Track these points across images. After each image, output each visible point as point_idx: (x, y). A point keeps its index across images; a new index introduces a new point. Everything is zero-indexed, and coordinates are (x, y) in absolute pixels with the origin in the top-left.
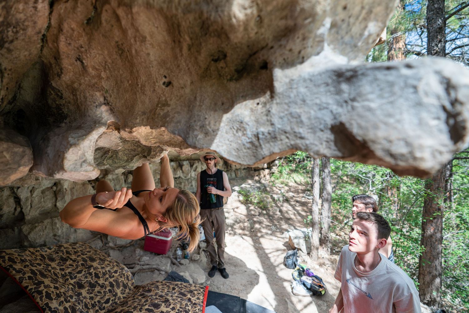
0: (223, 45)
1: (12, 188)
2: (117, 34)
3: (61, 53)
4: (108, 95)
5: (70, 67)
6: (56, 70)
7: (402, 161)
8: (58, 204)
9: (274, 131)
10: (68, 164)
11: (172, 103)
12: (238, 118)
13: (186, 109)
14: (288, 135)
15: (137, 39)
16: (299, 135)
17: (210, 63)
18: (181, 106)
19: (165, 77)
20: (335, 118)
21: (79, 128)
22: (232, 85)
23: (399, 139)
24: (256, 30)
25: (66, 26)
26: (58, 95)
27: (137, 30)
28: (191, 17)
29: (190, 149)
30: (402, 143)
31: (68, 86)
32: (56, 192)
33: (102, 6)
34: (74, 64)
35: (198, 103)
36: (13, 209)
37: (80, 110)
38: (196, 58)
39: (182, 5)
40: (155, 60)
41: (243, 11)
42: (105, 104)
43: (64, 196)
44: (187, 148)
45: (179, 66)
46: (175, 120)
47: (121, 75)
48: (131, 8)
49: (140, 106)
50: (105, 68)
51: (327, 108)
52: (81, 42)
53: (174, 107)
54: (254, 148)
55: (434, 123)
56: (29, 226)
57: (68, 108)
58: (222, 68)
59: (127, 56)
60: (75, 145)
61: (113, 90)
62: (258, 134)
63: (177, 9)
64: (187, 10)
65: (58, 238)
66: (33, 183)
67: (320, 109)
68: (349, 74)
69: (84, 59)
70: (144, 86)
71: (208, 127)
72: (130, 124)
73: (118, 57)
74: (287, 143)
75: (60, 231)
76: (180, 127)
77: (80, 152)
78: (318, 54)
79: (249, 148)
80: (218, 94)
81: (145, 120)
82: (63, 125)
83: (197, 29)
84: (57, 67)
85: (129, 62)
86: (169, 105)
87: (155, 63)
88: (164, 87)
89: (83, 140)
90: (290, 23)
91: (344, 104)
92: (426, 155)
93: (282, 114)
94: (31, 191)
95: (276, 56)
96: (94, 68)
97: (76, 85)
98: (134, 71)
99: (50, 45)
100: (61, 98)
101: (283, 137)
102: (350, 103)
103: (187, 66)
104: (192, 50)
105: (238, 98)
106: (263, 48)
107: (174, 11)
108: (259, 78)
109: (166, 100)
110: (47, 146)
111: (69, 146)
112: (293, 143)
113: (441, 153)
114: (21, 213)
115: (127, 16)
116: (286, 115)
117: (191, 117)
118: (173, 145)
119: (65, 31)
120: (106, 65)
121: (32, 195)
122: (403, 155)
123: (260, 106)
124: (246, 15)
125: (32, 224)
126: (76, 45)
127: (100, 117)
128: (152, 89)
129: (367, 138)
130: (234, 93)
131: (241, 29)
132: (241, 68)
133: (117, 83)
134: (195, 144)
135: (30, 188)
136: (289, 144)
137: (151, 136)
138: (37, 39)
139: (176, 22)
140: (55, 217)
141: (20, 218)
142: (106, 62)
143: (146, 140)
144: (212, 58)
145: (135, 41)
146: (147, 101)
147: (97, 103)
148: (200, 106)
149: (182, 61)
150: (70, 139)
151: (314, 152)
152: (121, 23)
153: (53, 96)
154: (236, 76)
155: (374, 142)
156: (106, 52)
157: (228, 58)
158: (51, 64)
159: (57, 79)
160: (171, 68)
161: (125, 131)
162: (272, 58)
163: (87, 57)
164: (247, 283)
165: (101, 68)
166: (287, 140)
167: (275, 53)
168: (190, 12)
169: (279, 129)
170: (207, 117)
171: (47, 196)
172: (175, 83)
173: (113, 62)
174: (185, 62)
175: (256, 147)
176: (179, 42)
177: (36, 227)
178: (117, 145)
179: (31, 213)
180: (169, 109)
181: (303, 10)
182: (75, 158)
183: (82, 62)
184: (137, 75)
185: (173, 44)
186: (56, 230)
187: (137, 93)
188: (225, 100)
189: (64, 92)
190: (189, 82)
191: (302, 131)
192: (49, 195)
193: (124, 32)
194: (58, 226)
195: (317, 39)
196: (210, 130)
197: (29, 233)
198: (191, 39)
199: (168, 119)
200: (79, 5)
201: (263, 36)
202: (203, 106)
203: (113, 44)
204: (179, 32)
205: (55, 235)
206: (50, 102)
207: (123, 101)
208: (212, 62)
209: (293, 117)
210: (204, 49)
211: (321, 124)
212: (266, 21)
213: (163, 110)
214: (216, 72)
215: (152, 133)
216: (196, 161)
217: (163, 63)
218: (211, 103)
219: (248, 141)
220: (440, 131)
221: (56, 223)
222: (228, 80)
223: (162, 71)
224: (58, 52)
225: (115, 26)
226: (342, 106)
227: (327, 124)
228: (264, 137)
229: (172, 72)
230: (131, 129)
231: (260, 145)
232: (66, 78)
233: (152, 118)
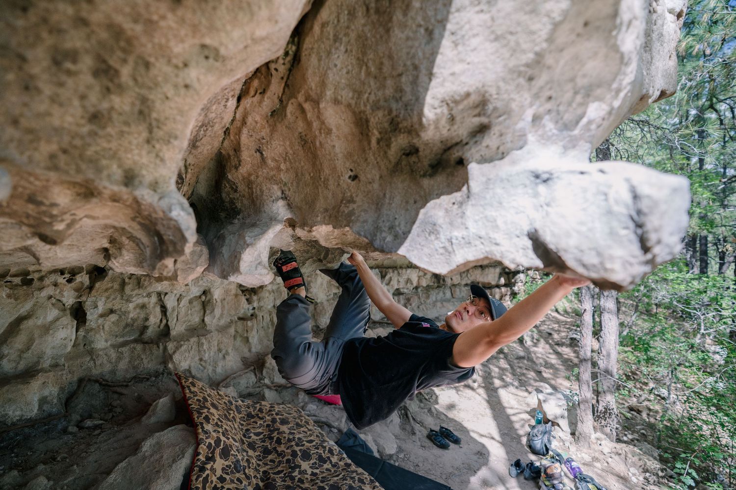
0: (415, 141)
1: (159, 294)
2: (302, 125)
3: (242, 145)
4: (286, 189)
5: (249, 159)
6: (234, 161)
7: (594, 272)
8: (206, 319)
9: (468, 236)
10: (244, 265)
11: (357, 199)
12: (430, 219)
13: (373, 207)
14: (482, 240)
15: (322, 131)
16: (494, 241)
17: (401, 156)
18: (368, 203)
19: (351, 170)
20: (531, 224)
21: (254, 225)
22: (426, 182)
23: (590, 249)
24: (448, 128)
25: (250, 120)
26: (232, 188)
27: (323, 123)
28: (380, 114)
29: (377, 253)
30: (593, 253)
31: (244, 179)
32: (205, 303)
33: (289, 100)
34: (253, 155)
35: (387, 201)
36: (159, 321)
37: (255, 205)
38: (386, 153)
39: (371, 101)
40: (341, 152)
41: (433, 110)
42: (282, 198)
43: (214, 310)
44: (374, 251)
45: (366, 160)
46: (361, 219)
47: (302, 167)
48: (318, 104)
49: (322, 201)
50: (285, 160)
51: (524, 212)
52: (263, 134)
53: (361, 204)
54: (447, 254)
55: (624, 232)
56: (175, 343)
57: (242, 203)
58: (414, 162)
59: (310, 147)
60: (251, 244)
61: (292, 183)
62: (451, 238)
63: (365, 106)
64: (376, 107)
65: (204, 364)
66: (183, 290)
67: (517, 213)
68: (545, 176)
69: (265, 151)
70: (328, 180)
71: (398, 229)
72: (310, 222)
73: (300, 148)
74: (481, 249)
75: (207, 355)
76: (366, 227)
77: (256, 253)
78: (521, 148)
79: (442, 254)
80: (410, 190)
81: (327, 218)
82: (236, 221)
83: (386, 125)
84: (236, 159)
85: (312, 153)
86: (354, 202)
87: (340, 156)
88: (349, 181)
89: (259, 239)
90: (484, 120)
91: (540, 209)
92: (617, 266)
93: (477, 218)
94: (178, 300)
95: (472, 153)
96: (274, 160)
97: (252, 178)
98: (318, 163)
99: (232, 138)
100: (236, 191)
101: (478, 243)
102: (545, 207)
103: (376, 159)
104: (381, 143)
105: (432, 197)
106: (457, 144)
107: (363, 108)
108: (456, 174)
109: (351, 196)
110: (222, 246)
111: (246, 246)
112: (488, 249)
113: (631, 264)
114: (167, 326)
115: (313, 109)
116: (481, 218)
117: (379, 216)
118: (357, 247)
119: (248, 124)
120: (286, 156)
121: (179, 304)
122: (594, 266)
123: (456, 206)
124: (436, 114)
125: (178, 342)
126: (258, 137)
127: (276, 213)
128: (336, 184)
129: (559, 247)
130: (427, 191)
131: (432, 127)
132: (436, 162)
133: (297, 175)
134: (383, 247)
135: (178, 296)
136: (484, 251)
137: (332, 235)
138: (221, 133)
139: (364, 117)
140: (203, 336)
141: (165, 333)
142: (287, 153)
143: (326, 240)
144: (403, 152)
145: (321, 133)
146: (330, 196)
147: (274, 198)
148: (390, 204)
149: (371, 154)
150: (247, 238)
151: (509, 260)
152: (306, 116)
153: (228, 189)
154: (430, 171)
155: (565, 251)
156: (288, 143)
157: (421, 153)
158: (229, 156)
159: (234, 171)
160: (358, 161)
161: (304, 229)
162: (467, 155)
163: (268, 149)
164: (462, 466)
165: (282, 160)
166: (482, 246)
167: (470, 149)
168: (378, 109)
169: (473, 233)
170: (397, 217)
171: (194, 307)
172: (362, 177)
173: (294, 153)
174: (374, 155)
175: (450, 253)
176: (367, 135)
177: (181, 346)
178: (289, 245)
179: (177, 329)
180: (355, 206)
181: (495, 109)
182: (251, 260)
183: (262, 154)
184: (320, 167)
185: (361, 136)
186: (203, 353)
187: (320, 187)
188: (418, 198)
189: (239, 185)
190: (378, 177)
191: (498, 237)
192: (197, 306)
193: (309, 124)
194: (205, 347)
195: (518, 134)
196: (400, 232)
197: (174, 352)
198: (380, 133)
199: (353, 218)
200: (266, 99)
201: (456, 133)
202: (393, 205)
203: (296, 134)
204: (368, 126)
205: (201, 360)
206: (224, 195)
207: (303, 196)
208: (404, 157)
209: (488, 221)
210: (394, 143)
211: (517, 229)
212: (458, 119)
213: (348, 207)
214: (408, 167)
215: (334, 232)
216: (391, 270)
217: (349, 156)
218: (402, 201)
219: (442, 245)
220: (630, 241)
221: (203, 344)
222: (421, 176)
223: (348, 165)
224: (239, 144)
225: (299, 118)
226: (538, 210)
227: (523, 230)
228: (457, 242)
229: (359, 165)
230: (311, 227)
231: (454, 251)
232: (243, 170)
233: (336, 216)
